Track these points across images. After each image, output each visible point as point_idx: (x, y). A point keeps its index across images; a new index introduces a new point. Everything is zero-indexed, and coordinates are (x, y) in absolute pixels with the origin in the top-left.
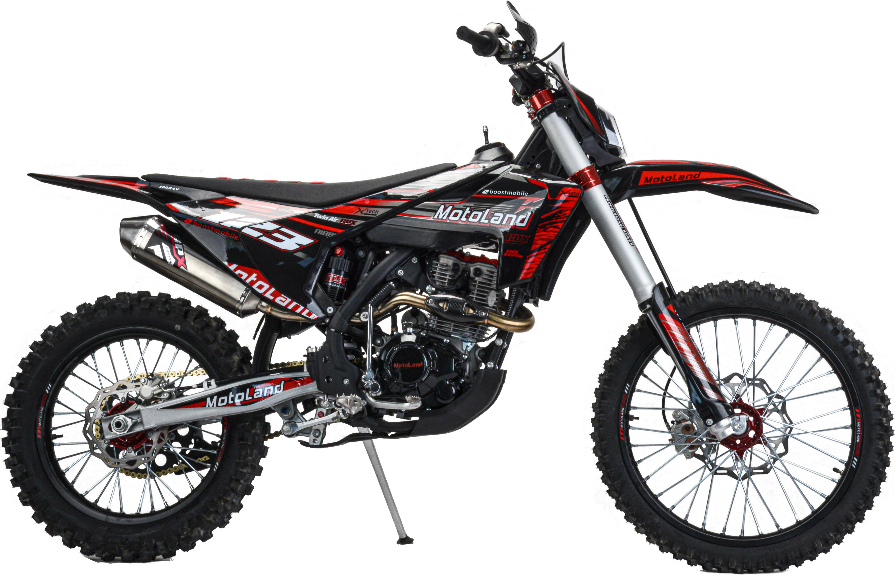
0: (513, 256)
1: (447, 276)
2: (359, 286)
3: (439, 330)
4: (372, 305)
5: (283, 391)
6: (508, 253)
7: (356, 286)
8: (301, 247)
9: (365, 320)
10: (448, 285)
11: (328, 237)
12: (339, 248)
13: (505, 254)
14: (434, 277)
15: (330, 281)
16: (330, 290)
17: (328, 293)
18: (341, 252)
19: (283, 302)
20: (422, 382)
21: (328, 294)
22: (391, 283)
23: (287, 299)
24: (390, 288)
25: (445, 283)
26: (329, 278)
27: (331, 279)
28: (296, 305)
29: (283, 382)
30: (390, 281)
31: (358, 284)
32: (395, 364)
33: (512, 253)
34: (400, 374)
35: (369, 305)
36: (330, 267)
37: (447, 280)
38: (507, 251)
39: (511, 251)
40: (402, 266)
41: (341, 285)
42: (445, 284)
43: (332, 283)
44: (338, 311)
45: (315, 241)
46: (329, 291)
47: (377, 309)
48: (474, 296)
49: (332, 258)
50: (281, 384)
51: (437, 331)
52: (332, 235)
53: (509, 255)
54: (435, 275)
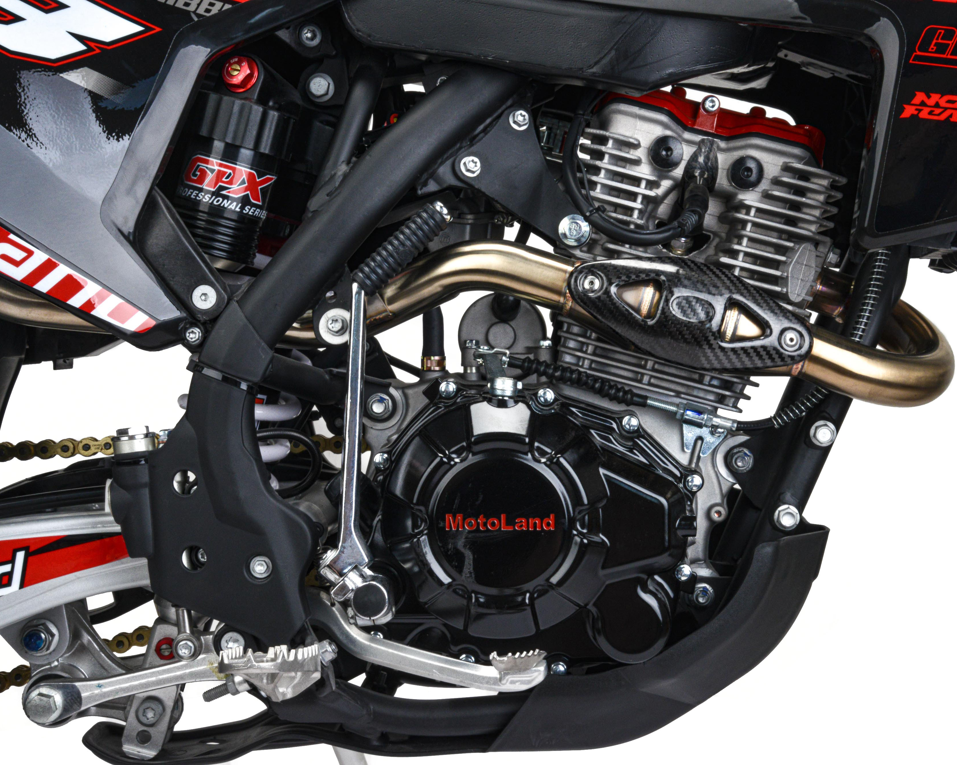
0: (943, 117)
1: (638, 186)
2: (316, 213)
3: (604, 381)
4: (362, 286)
5: (23, 585)
6: (923, 104)
7: (304, 209)
8: (90, 49)
9: (336, 340)
10: (640, 217)
11: (198, 16)
12: (239, 63)
13: (909, 111)
14: (593, 185)
15: (208, 185)
16: (206, 221)
17: (200, 232)
18: (248, 78)
19: (17, 264)
20: (551, 586)
21: (195, 235)
22: (439, 206)
23: (30, 253)
24: (431, 222)
25: (632, 209)
26: (203, 174)
27: (210, 177)
28: (69, 278)
29: (20, 556)
30: (432, 197)
31: (314, 204)
32: (449, 518)
33: (937, 105)
34: (469, 556)
35: (355, 286)
36: (204, 132)
37: (640, 199)
38: (920, 97)
39: (935, 98)
40: (473, 141)
41: (245, 201)
42: (631, 216)
43: (217, 194)
44: (234, 305)
45: (147, 29)
46: (202, 224)
47: (382, 296)
48: (739, 262)
49: (213, 97)
50: (12, 561)
51: (597, 385)
52: (215, 10)
53: (924, 114)
54: (594, 178)
